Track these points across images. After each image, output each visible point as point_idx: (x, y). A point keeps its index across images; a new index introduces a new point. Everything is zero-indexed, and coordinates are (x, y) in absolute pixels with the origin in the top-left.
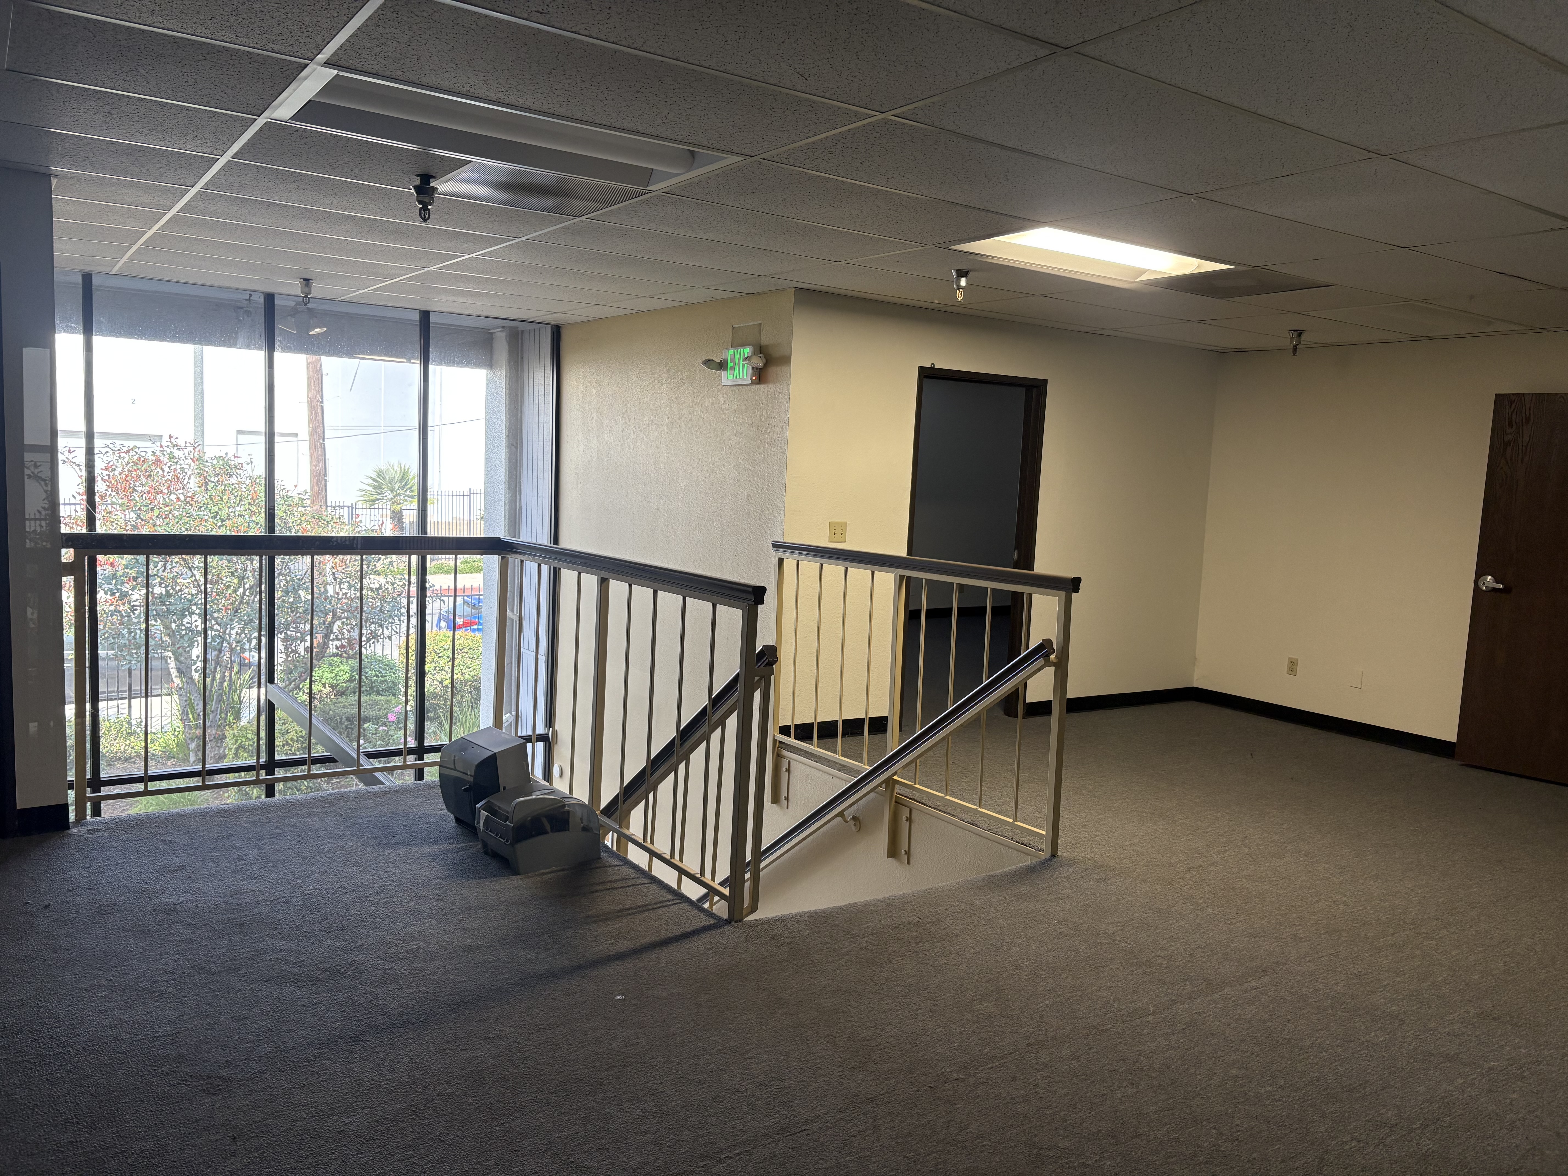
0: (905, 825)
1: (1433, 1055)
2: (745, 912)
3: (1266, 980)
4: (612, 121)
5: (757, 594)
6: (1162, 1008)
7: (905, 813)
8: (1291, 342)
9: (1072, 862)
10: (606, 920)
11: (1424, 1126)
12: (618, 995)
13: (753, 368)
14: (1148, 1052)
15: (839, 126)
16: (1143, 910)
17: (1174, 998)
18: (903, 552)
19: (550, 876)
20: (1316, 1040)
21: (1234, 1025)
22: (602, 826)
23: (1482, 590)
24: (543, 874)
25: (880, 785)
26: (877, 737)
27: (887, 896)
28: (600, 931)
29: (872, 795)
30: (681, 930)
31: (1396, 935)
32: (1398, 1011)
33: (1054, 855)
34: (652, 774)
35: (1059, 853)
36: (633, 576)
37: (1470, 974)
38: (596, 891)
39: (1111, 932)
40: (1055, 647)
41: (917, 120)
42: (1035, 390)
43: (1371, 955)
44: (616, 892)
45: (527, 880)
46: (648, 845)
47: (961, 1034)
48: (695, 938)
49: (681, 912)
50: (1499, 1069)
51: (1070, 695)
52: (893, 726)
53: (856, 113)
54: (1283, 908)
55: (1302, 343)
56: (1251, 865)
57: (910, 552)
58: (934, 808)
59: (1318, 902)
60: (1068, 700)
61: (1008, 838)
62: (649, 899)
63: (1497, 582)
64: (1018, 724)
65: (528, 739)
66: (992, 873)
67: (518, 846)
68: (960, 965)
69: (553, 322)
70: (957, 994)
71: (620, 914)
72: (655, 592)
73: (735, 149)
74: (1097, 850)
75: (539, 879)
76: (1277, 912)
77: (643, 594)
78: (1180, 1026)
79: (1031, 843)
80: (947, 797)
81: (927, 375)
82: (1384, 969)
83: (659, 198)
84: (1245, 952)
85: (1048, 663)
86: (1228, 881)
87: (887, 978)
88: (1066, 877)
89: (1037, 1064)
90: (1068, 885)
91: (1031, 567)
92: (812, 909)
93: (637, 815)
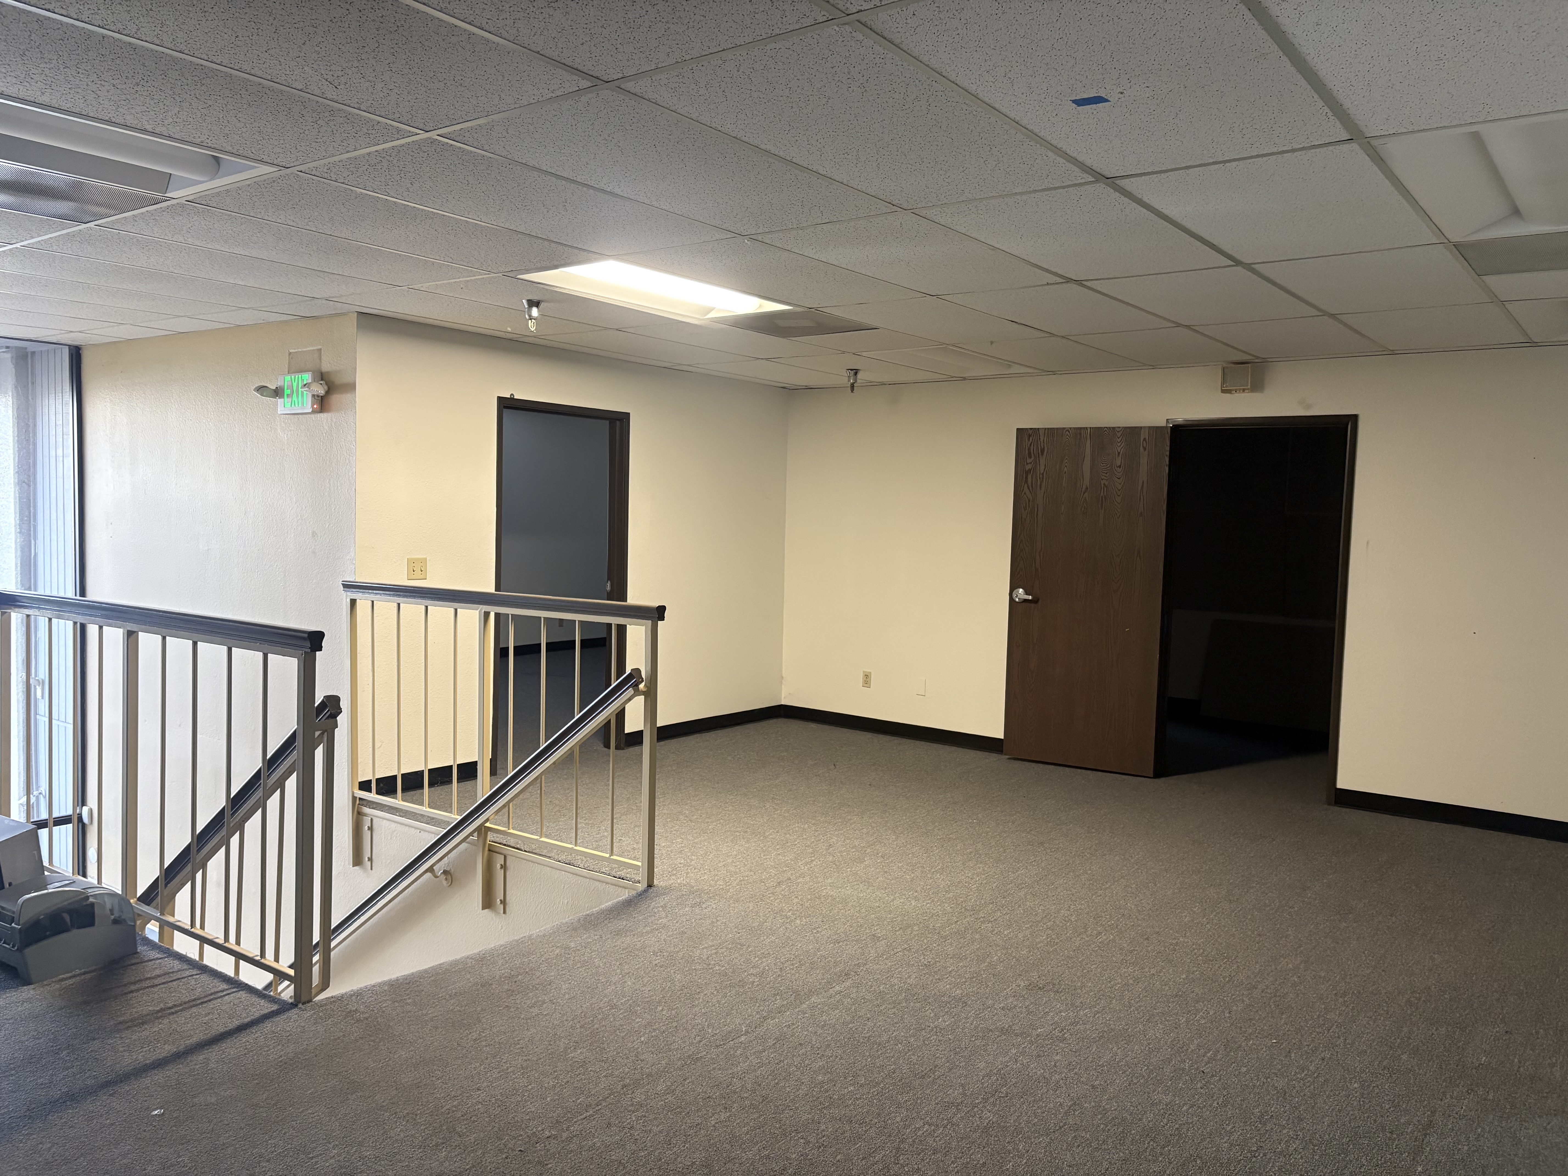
0: (500, 874)
1: (991, 1030)
2: (314, 992)
3: (848, 983)
4: (110, 115)
5: (315, 640)
6: (754, 1027)
7: (500, 860)
8: (849, 381)
9: (668, 890)
10: (143, 1024)
11: (986, 1100)
12: (156, 1109)
13: (313, 396)
14: (740, 1073)
15: (380, 142)
16: (736, 930)
17: (765, 1014)
18: (490, 588)
19: (71, 982)
20: (893, 1033)
21: (820, 1031)
22: (139, 915)
23: (1015, 601)
24: (65, 979)
25: (471, 834)
26: (468, 784)
27: (476, 951)
28: (134, 1037)
29: (464, 846)
30: (236, 1023)
31: (958, 923)
32: (962, 994)
33: (650, 885)
34: (199, 851)
35: (656, 882)
36: (166, 626)
37: (1020, 949)
38: (132, 992)
39: (705, 957)
40: (644, 676)
41: (466, 142)
42: (618, 423)
43: (938, 945)
44: (155, 989)
45: (42, 989)
46: (197, 930)
47: (554, 1086)
48: (254, 1029)
49: (236, 1002)
50: (1045, 1034)
51: (660, 723)
52: (484, 770)
53: (398, 130)
54: (863, 910)
55: (858, 381)
56: (834, 872)
57: (498, 588)
58: (529, 852)
59: (893, 900)
60: (658, 728)
61: (605, 874)
62: (198, 992)
63: (1027, 594)
64: (611, 755)
65: (42, 824)
66: (588, 912)
67: (28, 951)
68: (553, 1013)
69: (70, 343)
70: (550, 1045)
71: (160, 1014)
72: (195, 644)
73: (266, 159)
74: (692, 875)
75: (58, 986)
76: (858, 915)
77: (180, 647)
78: (771, 1042)
79: (628, 875)
80: (543, 839)
81: (506, 405)
82: (949, 956)
83: (182, 206)
84: (830, 959)
85: (637, 692)
86: (814, 891)
87: (475, 1040)
88: (662, 907)
89: (632, 1105)
90: (663, 914)
91: (623, 597)
92: (394, 976)
93: (183, 898)
